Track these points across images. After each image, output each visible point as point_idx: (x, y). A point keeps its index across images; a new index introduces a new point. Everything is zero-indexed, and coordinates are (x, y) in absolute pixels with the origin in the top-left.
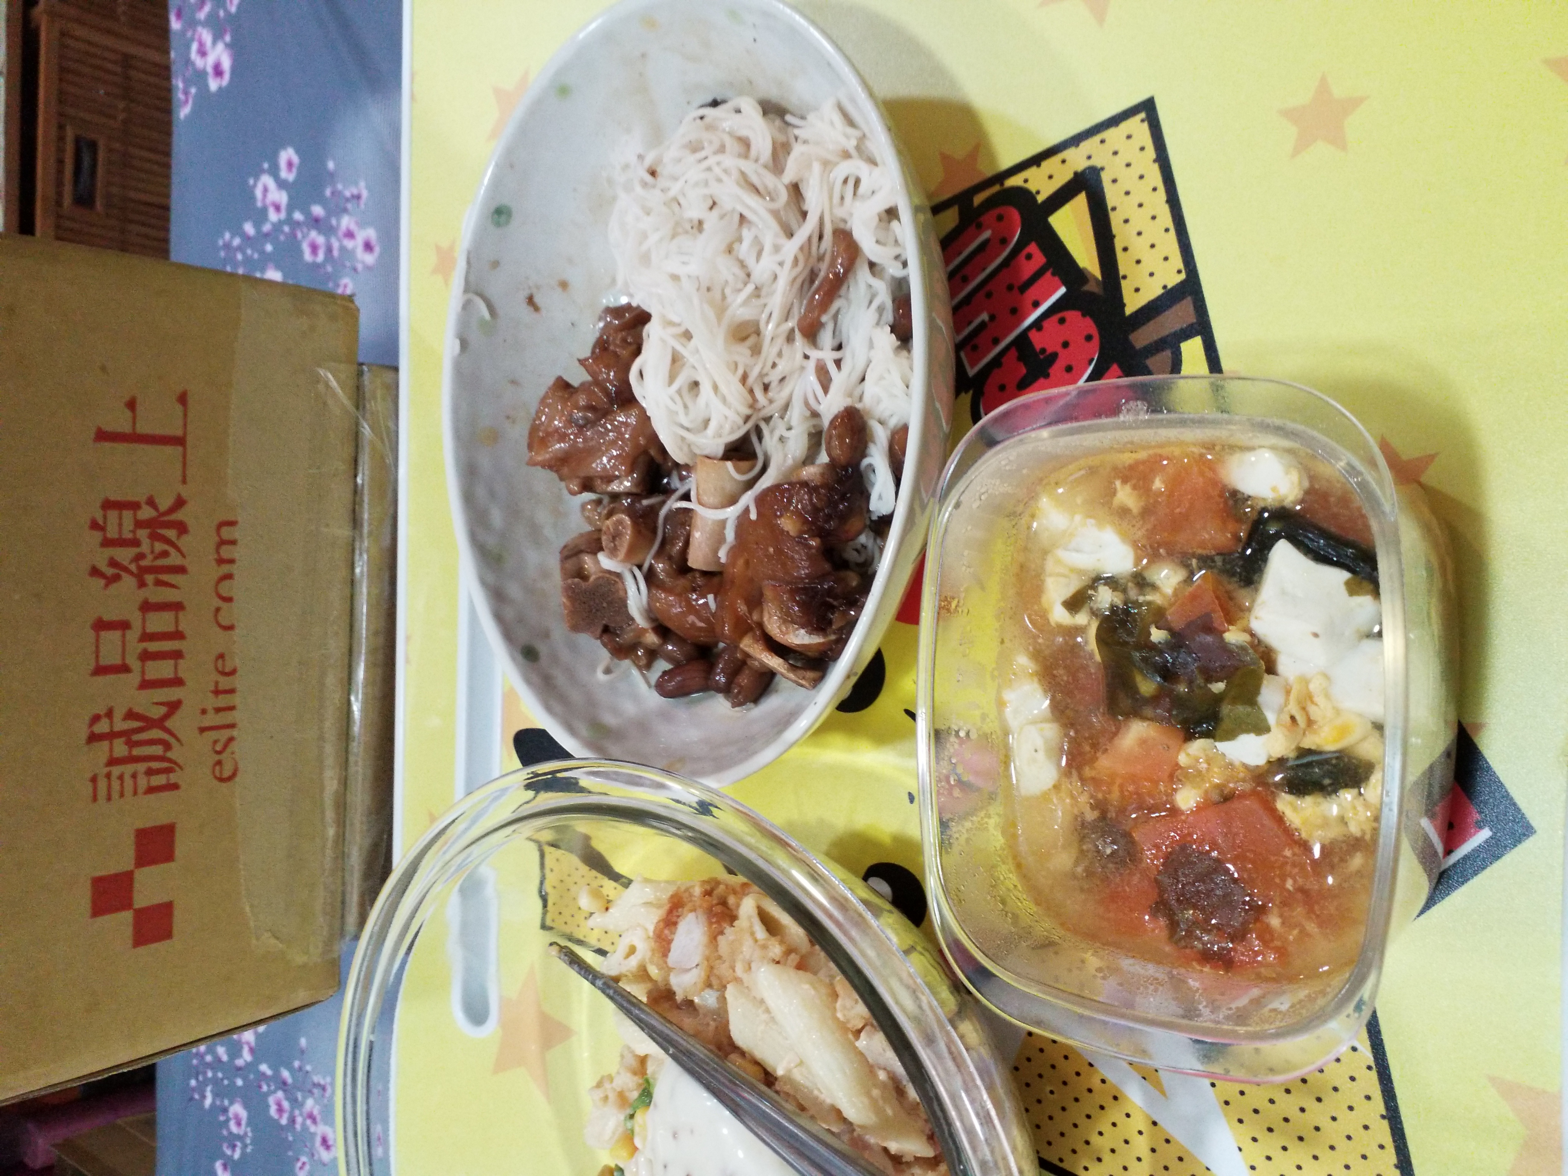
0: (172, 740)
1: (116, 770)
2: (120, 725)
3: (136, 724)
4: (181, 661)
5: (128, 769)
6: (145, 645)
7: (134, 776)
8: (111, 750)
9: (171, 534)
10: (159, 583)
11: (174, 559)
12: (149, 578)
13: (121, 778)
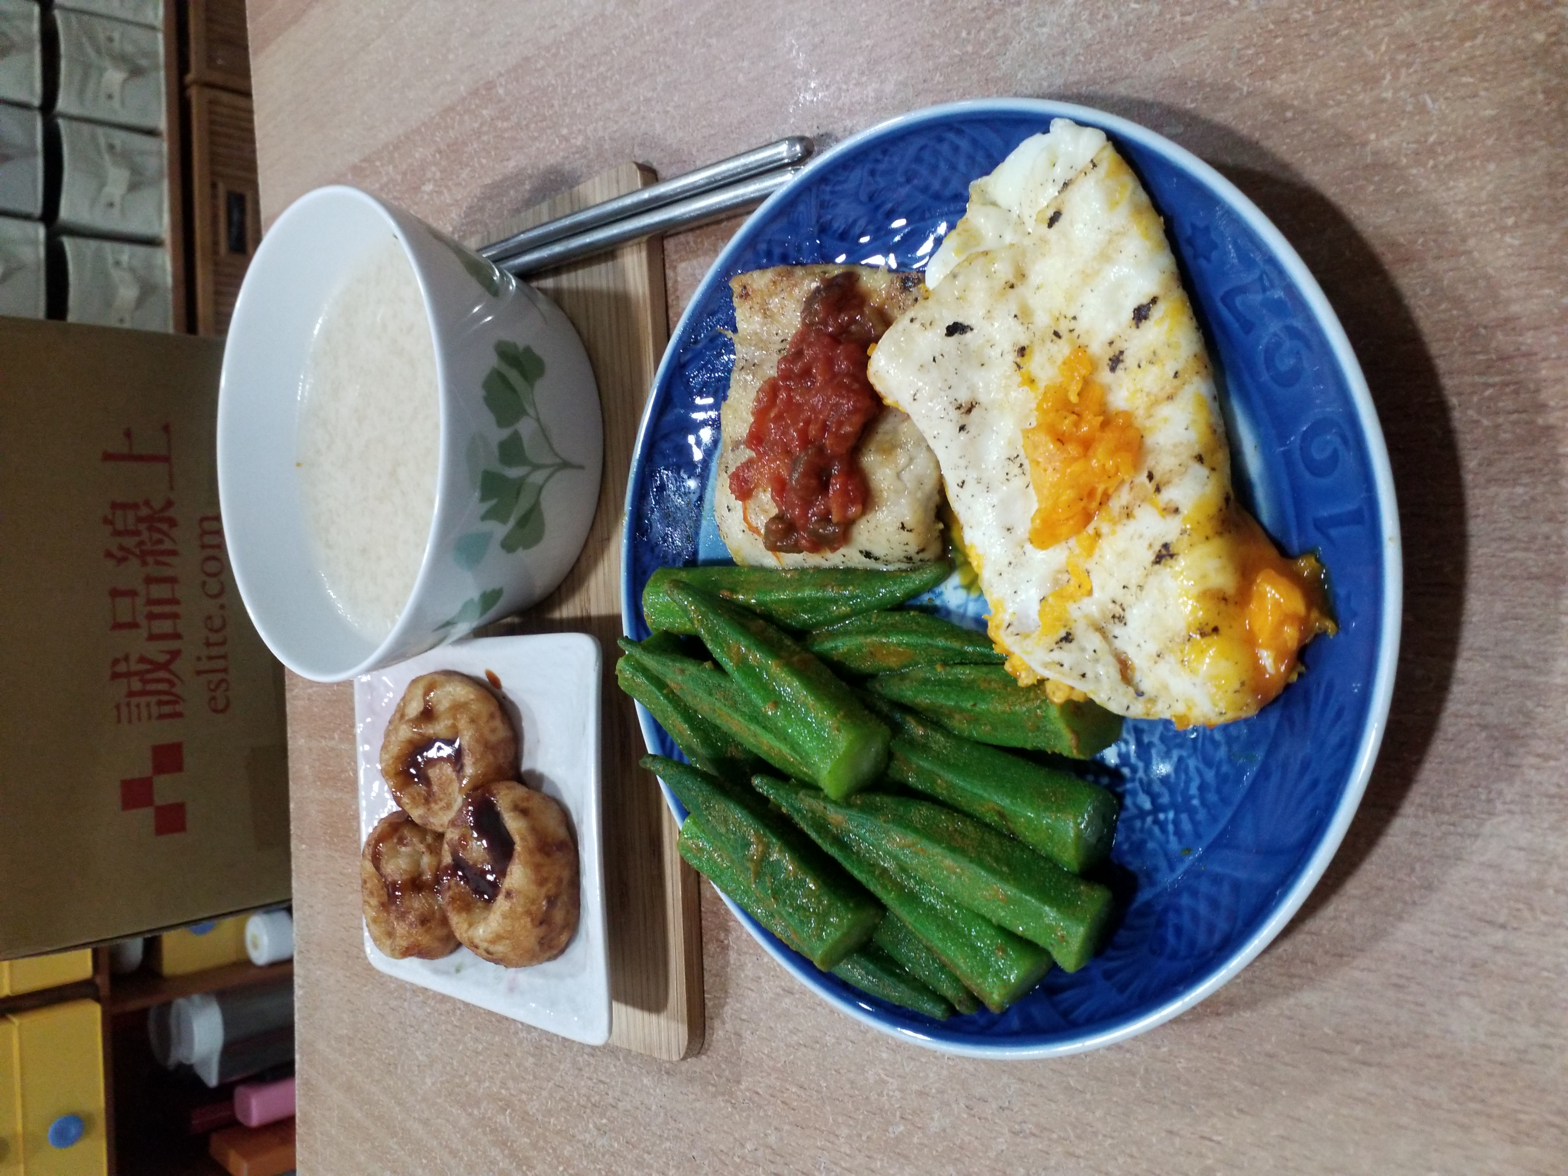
0: (176, 680)
1: (134, 701)
2: (135, 667)
3: (148, 667)
4: (178, 621)
5: (143, 700)
6: (148, 608)
7: (148, 705)
8: (129, 686)
9: (164, 527)
10: (158, 563)
11: (168, 545)
12: (150, 559)
13: (138, 706)
